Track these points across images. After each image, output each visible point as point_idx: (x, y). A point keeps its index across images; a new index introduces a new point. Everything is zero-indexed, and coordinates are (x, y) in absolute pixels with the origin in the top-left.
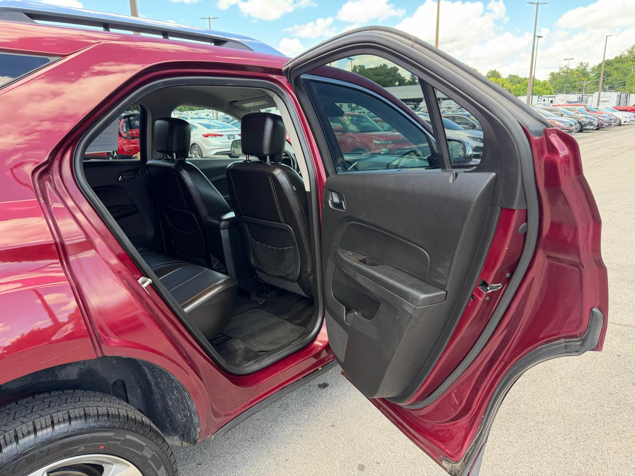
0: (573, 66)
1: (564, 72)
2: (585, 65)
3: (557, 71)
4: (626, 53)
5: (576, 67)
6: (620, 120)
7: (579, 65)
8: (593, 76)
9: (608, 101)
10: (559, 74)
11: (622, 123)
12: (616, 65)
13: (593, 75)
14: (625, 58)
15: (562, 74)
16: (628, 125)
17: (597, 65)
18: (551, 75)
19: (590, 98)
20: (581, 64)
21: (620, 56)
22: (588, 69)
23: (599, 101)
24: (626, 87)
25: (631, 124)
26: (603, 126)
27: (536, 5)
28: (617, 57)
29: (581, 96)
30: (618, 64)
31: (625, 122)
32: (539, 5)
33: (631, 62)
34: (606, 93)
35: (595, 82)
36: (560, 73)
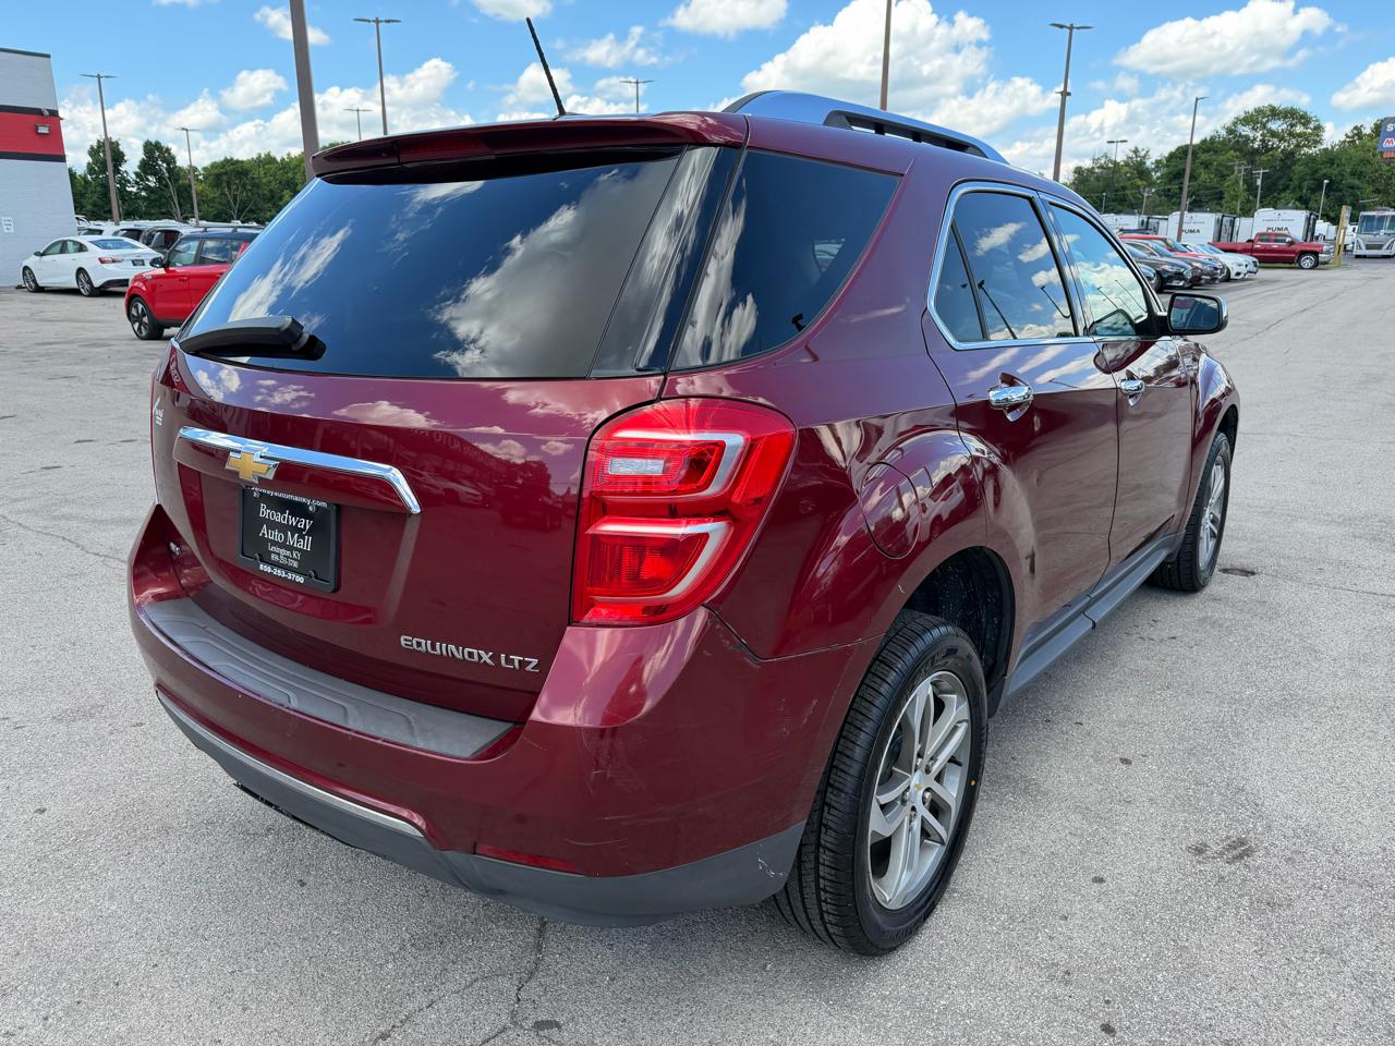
0: (1121, 155)
1: (1101, 167)
2: (1143, 154)
3: (1087, 164)
4: (1223, 133)
5: (1125, 158)
6: (1228, 270)
7: (1131, 154)
8: (1158, 178)
9: (1198, 231)
10: (1091, 171)
11: (1233, 276)
12: (1204, 157)
13: (1158, 174)
14: (1219, 142)
15: (1097, 170)
16: (1243, 280)
17: (1167, 155)
18: (1075, 172)
19: (1163, 224)
20: (1136, 151)
21: (1211, 138)
22: (1149, 163)
23: (1180, 231)
24: (1223, 201)
25: (1247, 280)
26: (1203, 282)
27: (1068, 31)
28: (1206, 140)
29: (1145, 220)
30: (1206, 155)
31: (1238, 274)
32: (1075, 30)
33: (1232, 152)
34: (1193, 214)
35: (1164, 191)
36: (1093, 168)
